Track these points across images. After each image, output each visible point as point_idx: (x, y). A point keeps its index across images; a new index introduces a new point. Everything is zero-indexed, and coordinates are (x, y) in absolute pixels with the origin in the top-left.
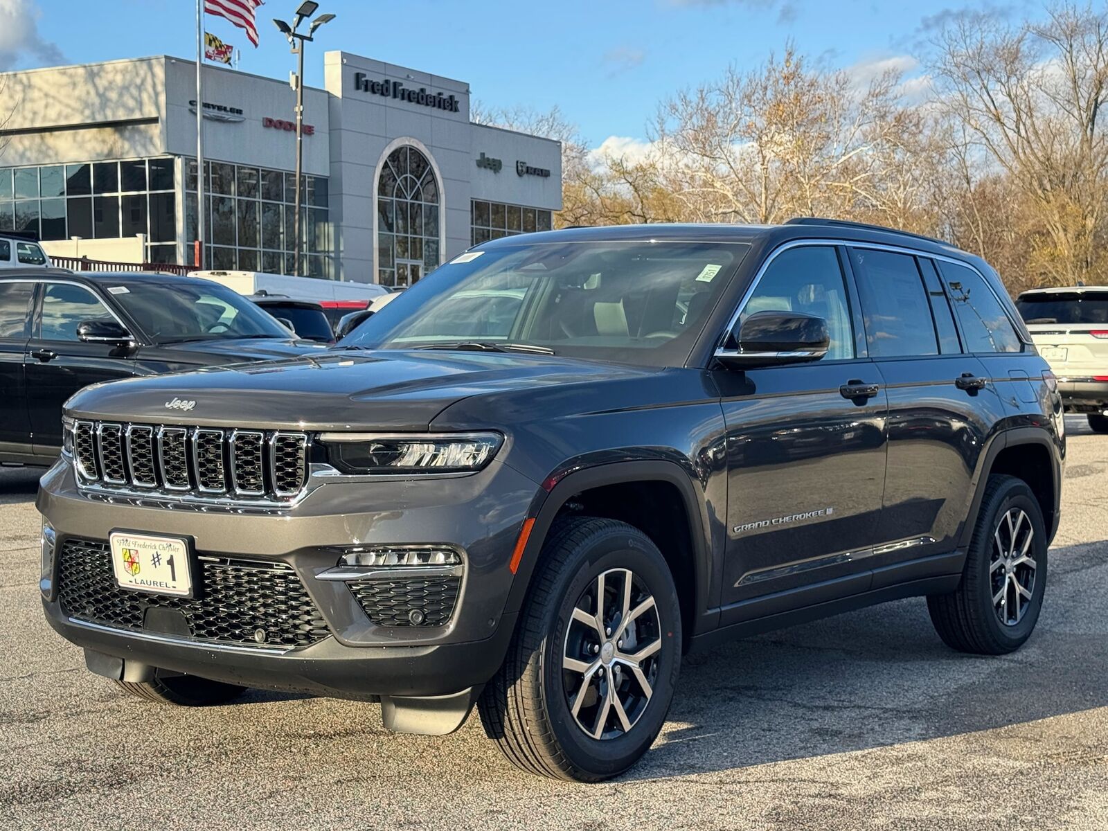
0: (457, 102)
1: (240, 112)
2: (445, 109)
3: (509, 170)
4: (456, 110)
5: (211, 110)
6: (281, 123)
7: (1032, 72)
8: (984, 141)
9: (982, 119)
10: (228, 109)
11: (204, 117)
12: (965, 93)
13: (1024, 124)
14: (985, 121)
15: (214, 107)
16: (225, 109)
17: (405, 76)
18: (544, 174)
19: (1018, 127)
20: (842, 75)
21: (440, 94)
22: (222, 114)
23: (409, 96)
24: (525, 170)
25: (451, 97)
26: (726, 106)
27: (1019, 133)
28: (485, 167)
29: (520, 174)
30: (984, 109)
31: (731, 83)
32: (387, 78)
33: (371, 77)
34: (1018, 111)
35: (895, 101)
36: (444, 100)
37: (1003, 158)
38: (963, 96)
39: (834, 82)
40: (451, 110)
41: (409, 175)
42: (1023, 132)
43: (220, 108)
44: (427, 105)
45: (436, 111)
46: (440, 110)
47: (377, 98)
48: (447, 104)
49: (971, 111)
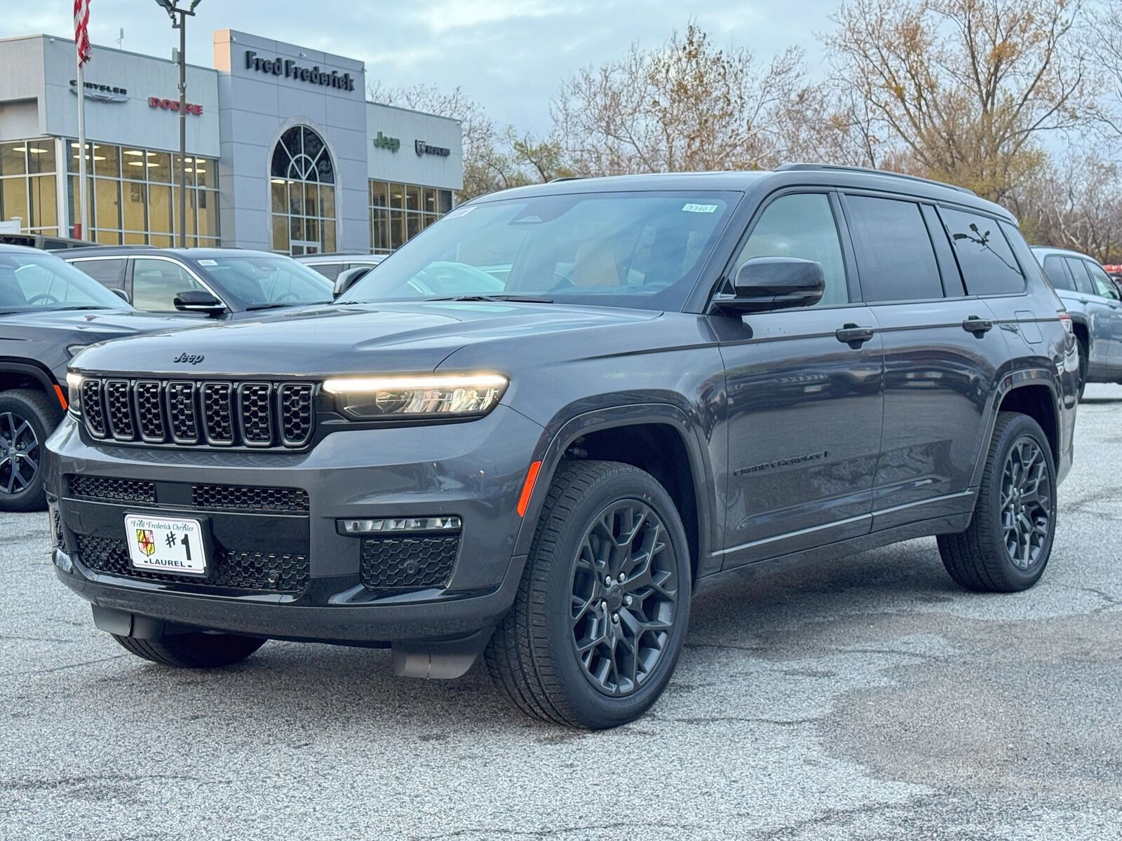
0: (352, 81)
1: (123, 92)
2: (339, 87)
3: (407, 149)
4: (351, 89)
5: (93, 89)
6: (167, 103)
10: (111, 89)
11: (86, 98)
15: (96, 87)
16: (108, 89)
17: (298, 55)
18: (443, 153)
21: (334, 72)
22: (105, 94)
23: (302, 75)
24: (424, 150)
25: (346, 76)
28: (383, 147)
29: (419, 152)
32: (279, 56)
33: (260, 55)
36: (339, 79)
40: (346, 88)
41: (303, 155)
43: (102, 88)
44: (321, 83)
45: (330, 90)
46: (336, 89)
47: (269, 77)
48: (341, 83)
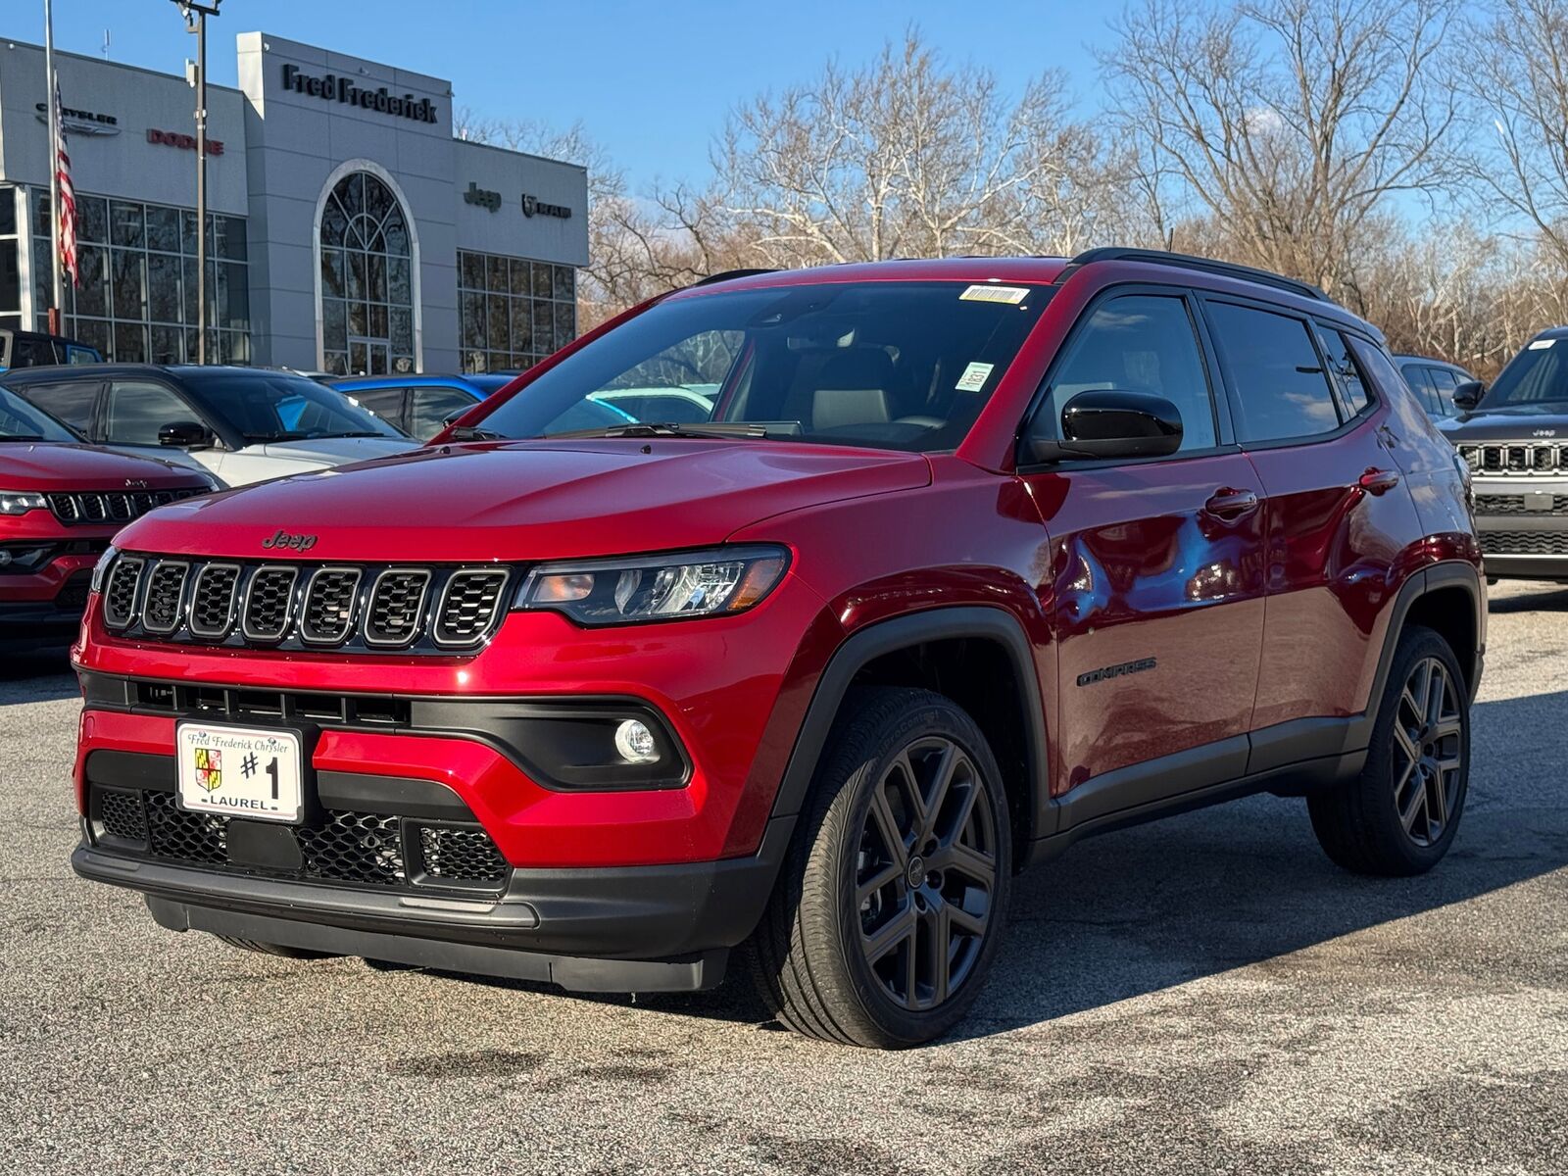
0: (433, 109)
1: (112, 121)
2: (416, 117)
3: (511, 208)
4: (431, 120)
5: (69, 118)
6: (173, 136)
7: (1247, 71)
8: (1182, 168)
9: (1180, 137)
10: (95, 116)
12: (1155, 100)
13: (1236, 145)
14: (1182, 140)
15: (73, 113)
16: (90, 116)
17: (356, 70)
18: (562, 213)
19: (1228, 149)
20: (986, 75)
21: (408, 96)
22: (87, 124)
23: (362, 100)
24: (534, 209)
25: (425, 102)
26: (823, 119)
27: (1229, 158)
28: (477, 203)
29: (528, 212)
30: (1182, 124)
31: (829, 86)
32: (331, 73)
33: (306, 71)
34: (1227, 126)
35: (1059, 115)
36: (415, 105)
37: (1207, 193)
38: (1152, 104)
39: (975, 85)
40: (426, 120)
41: (365, 215)
42: (1234, 157)
43: (82, 115)
44: (390, 112)
46: (411, 120)
47: (316, 101)
48: (417, 112)
49: (1163, 126)
